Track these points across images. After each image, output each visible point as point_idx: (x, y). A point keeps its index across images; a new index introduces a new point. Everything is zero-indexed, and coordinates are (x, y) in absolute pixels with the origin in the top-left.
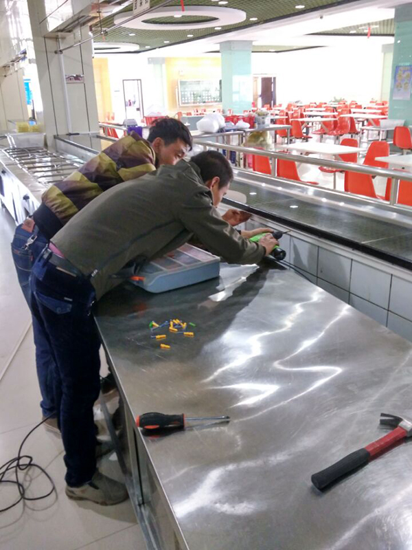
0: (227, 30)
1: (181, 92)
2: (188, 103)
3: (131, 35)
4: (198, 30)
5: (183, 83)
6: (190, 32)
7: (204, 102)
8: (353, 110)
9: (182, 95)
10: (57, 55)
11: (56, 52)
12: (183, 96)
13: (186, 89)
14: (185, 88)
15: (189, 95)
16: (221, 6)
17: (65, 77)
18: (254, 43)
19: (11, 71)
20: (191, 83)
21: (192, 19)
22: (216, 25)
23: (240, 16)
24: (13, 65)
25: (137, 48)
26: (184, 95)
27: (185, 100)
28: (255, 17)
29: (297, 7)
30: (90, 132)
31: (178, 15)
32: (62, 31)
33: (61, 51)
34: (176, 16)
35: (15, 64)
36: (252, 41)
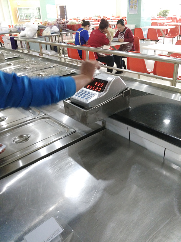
1: (20, 14)
2: (24, 20)
5: (20, 9)
12: (21, 16)
14: (21, 12)
15: (24, 16)
20: (24, 9)
27: (22, 18)
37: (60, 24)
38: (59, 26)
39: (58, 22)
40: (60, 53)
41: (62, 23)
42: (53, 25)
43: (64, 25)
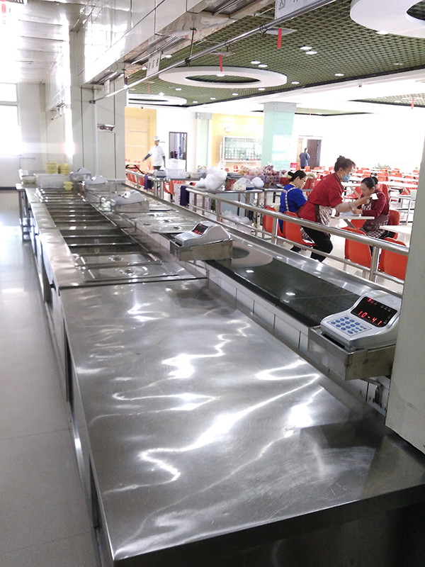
0: (270, 91)
1: (225, 148)
3: (177, 89)
4: (243, 89)
5: (227, 139)
6: (235, 91)
7: (247, 159)
8: (390, 178)
9: (225, 151)
10: (91, 105)
11: (90, 102)
13: (231, 146)
14: (229, 145)
15: (233, 152)
16: (261, 69)
17: (96, 126)
18: (298, 106)
19: (57, 115)
20: (235, 140)
21: (235, 79)
22: (260, 86)
23: (281, 80)
24: (59, 110)
25: (184, 102)
26: (228, 151)
27: (228, 156)
28: (297, 81)
29: (336, 75)
30: (116, 180)
31: (220, 74)
32: (96, 83)
33: (94, 101)
34: (219, 75)
35: (61, 109)
36: (296, 104)
37: (269, 174)
38: (266, 178)
39: (267, 171)
40: (256, 222)
41: (273, 174)
42: (256, 175)
43: (275, 176)
